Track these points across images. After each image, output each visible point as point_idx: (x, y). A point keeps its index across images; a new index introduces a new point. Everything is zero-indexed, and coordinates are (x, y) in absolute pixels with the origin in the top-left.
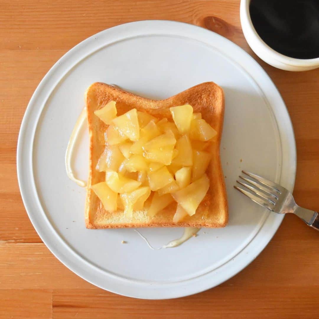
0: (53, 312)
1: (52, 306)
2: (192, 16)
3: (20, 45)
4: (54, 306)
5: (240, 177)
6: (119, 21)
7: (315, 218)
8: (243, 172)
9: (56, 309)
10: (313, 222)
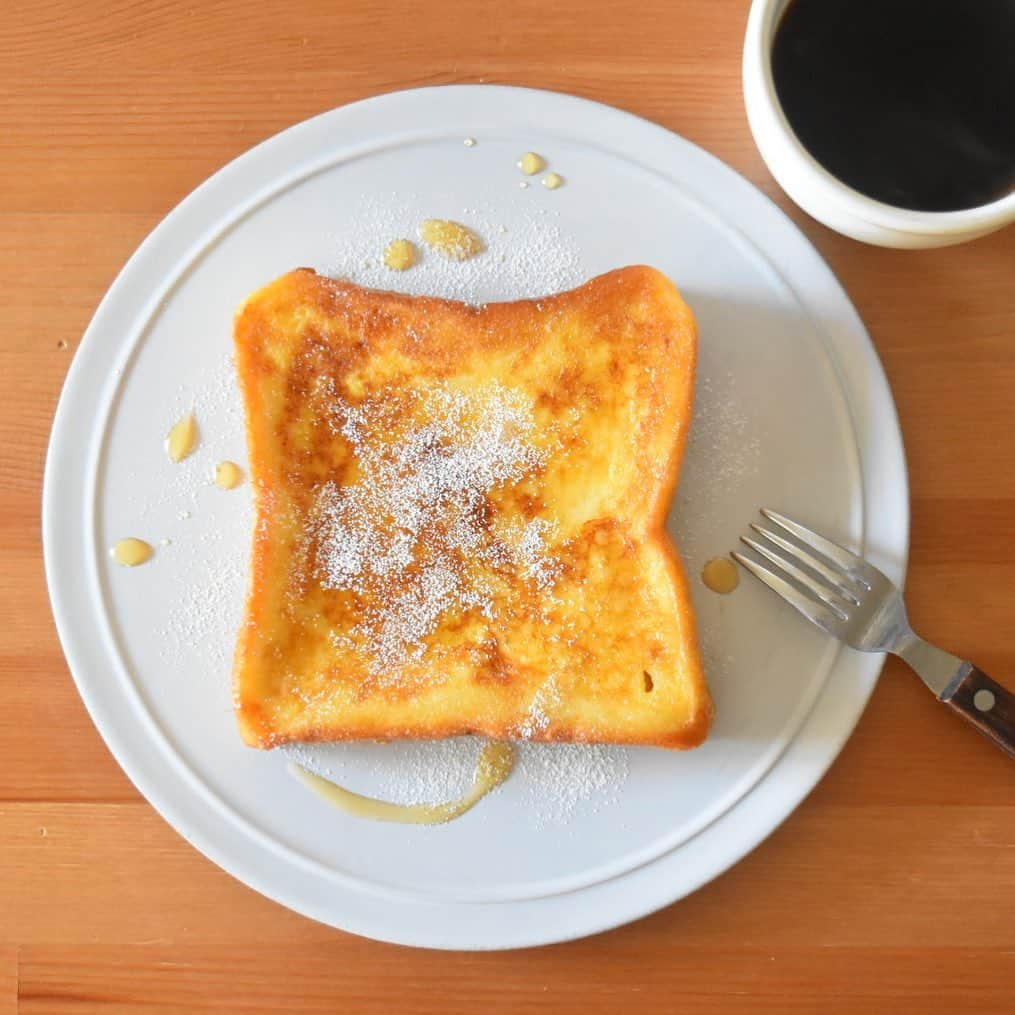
1: (16, 996)
4: (23, 996)
5: (751, 526)
7: (964, 679)
9: (29, 1006)
10: (956, 690)
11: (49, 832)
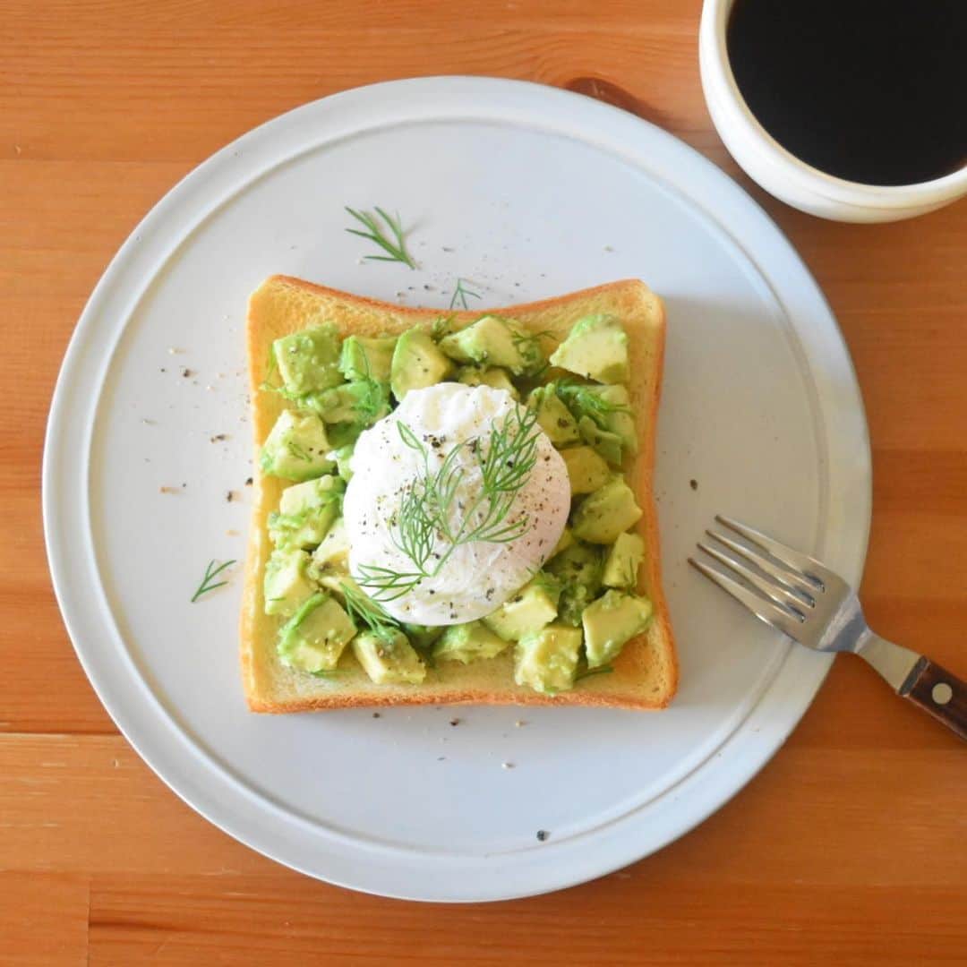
0: (90, 942)
1: (87, 924)
3: (19, 146)
4: (93, 924)
5: (708, 533)
7: (921, 674)
8: (718, 519)
9: (99, 934)
10: (914, 686)
11: (121, 764)
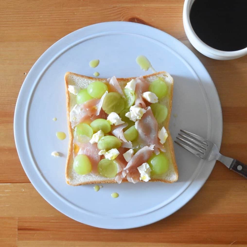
0: (18, 234)
2: (120, 17)
4: (19, 229)
5: (179, 134)
6: (67, 21)
8: (181, 131)
9: (20, 232)
10: (233, 166)
11: (24, 190)
